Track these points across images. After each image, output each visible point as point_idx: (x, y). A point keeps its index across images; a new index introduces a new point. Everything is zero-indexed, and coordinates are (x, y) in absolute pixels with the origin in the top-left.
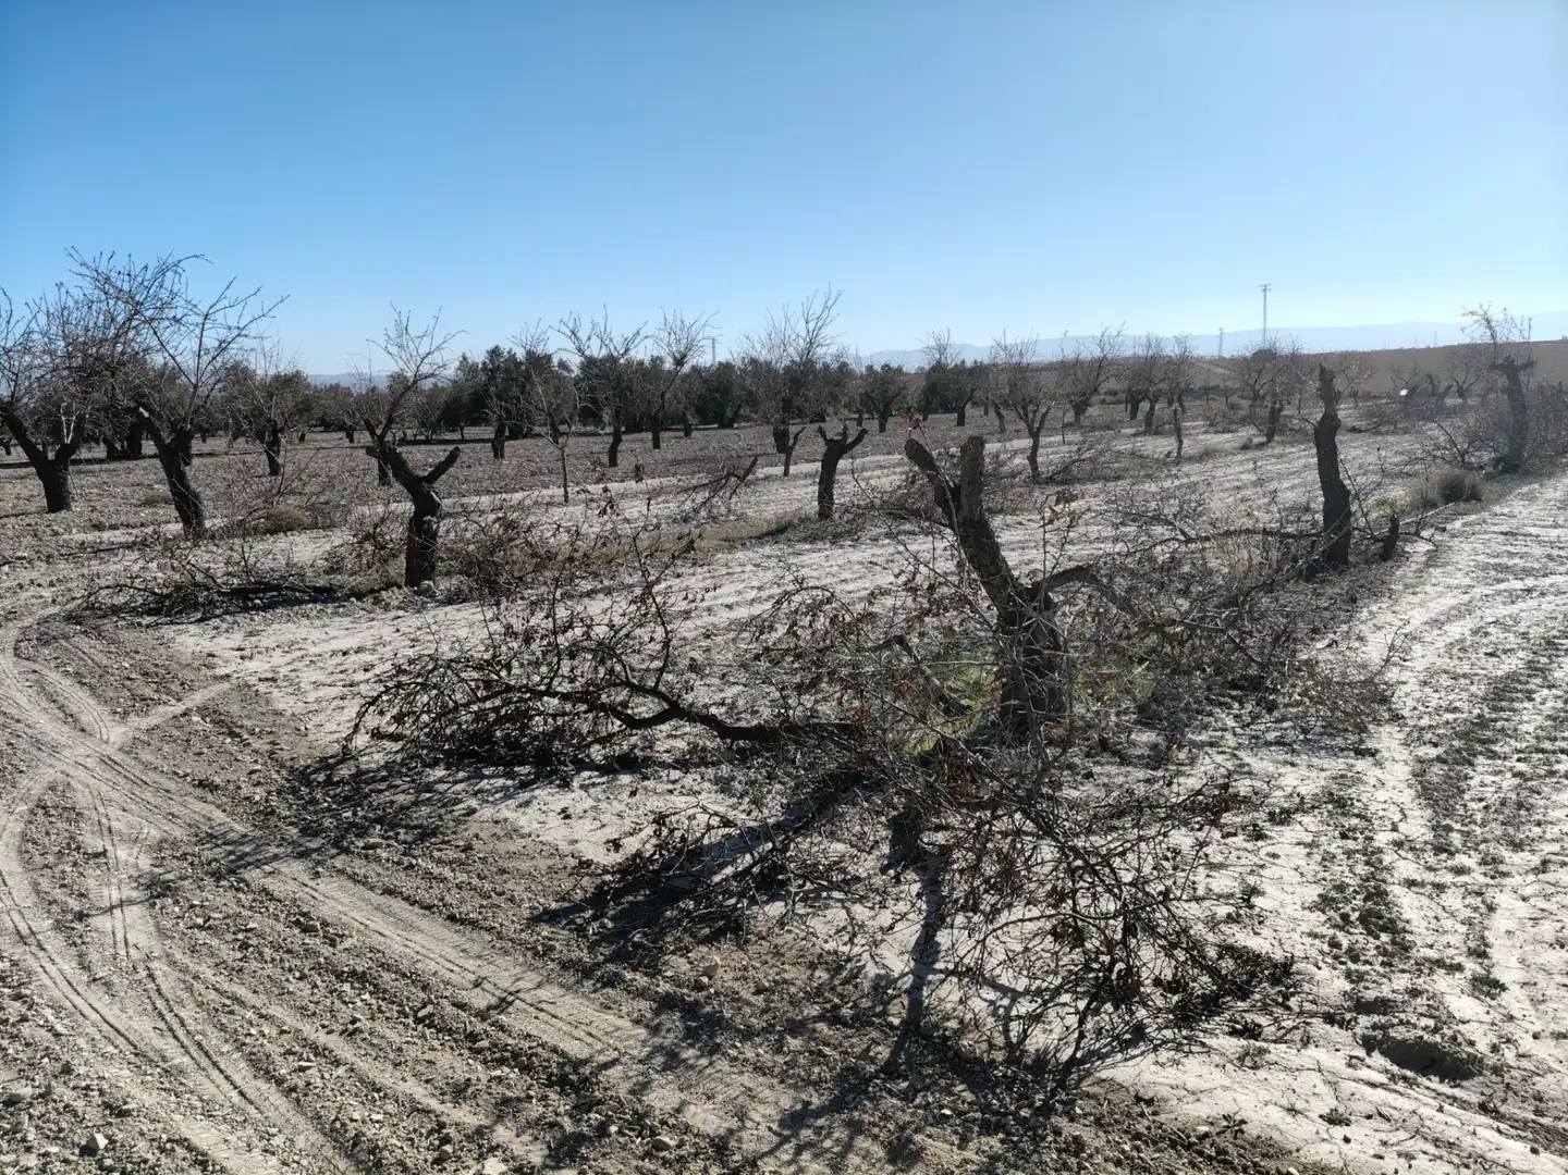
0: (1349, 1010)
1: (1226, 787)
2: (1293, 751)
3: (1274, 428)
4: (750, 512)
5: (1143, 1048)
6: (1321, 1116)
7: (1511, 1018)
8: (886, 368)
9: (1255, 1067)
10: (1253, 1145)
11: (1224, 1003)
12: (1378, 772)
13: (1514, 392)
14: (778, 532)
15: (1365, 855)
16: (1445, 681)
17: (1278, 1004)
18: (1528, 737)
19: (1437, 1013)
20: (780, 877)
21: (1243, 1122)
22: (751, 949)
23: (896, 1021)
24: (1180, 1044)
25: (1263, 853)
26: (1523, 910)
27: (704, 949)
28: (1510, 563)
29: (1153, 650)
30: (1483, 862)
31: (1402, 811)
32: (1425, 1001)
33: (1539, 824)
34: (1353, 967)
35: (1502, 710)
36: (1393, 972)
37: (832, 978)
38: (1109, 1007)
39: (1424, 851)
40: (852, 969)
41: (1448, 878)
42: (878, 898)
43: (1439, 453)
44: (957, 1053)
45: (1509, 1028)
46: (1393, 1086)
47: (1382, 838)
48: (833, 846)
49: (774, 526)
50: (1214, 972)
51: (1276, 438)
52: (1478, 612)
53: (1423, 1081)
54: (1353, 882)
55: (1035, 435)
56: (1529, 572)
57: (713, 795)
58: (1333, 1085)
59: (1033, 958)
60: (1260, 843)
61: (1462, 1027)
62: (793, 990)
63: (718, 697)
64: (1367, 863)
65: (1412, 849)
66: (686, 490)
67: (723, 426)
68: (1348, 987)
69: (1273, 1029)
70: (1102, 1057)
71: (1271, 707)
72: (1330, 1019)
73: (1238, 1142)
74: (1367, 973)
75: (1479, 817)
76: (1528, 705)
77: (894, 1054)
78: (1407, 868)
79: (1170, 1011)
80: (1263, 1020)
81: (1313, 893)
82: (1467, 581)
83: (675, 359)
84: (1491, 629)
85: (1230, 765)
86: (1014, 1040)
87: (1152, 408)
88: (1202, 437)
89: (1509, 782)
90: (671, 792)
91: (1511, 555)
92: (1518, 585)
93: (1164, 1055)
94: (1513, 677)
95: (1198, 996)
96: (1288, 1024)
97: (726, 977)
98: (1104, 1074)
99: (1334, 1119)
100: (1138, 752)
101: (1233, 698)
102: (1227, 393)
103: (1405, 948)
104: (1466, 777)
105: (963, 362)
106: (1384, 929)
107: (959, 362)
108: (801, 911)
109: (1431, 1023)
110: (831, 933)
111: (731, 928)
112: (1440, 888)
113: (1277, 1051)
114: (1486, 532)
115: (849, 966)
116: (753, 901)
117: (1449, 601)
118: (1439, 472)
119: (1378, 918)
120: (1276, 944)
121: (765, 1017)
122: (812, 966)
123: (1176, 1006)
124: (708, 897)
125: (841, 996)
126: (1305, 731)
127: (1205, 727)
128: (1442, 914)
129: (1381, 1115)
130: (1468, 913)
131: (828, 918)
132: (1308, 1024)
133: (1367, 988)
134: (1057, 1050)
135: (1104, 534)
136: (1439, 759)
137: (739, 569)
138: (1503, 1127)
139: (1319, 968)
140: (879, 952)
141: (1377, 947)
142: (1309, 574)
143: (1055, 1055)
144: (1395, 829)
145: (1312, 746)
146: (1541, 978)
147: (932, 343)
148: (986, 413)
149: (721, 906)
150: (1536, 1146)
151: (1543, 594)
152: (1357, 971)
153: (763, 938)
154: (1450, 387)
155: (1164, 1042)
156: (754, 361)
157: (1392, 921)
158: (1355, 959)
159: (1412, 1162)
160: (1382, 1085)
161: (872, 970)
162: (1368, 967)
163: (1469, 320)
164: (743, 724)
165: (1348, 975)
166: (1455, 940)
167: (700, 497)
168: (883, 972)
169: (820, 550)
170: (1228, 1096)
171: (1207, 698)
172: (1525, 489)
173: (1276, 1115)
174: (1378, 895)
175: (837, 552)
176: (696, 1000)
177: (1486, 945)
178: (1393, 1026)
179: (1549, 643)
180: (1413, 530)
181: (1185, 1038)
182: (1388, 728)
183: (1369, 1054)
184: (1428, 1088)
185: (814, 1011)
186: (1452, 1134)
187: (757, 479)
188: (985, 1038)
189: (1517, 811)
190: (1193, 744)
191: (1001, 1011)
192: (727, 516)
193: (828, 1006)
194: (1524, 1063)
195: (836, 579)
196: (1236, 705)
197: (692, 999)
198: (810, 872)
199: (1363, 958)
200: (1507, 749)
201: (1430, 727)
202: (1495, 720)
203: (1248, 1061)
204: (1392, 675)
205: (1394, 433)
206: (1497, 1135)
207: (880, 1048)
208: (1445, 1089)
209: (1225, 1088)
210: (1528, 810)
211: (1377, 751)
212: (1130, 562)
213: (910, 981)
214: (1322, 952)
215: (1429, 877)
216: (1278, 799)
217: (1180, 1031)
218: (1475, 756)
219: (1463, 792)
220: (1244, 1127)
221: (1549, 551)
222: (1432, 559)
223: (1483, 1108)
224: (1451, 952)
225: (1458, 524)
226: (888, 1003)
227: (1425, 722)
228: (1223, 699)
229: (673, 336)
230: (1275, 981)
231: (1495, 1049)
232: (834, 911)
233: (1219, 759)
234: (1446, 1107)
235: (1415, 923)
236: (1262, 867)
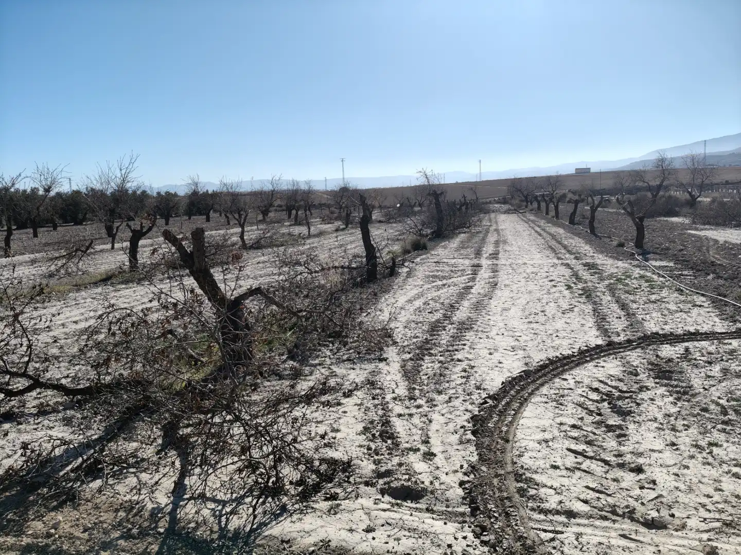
0: (375, 478)
1: (324, 384)
2: (354, 362)
3: (348, 222)
4: (91, 270)
5: (285, 517)
6: (363, 530)
7: (438, 468)
8: (168, 193)
9: (335, 513)
10: (334, 551)
11: (322, 486)
12: (387, 368)
13: (438, 205)
14: (106, 279)
15: (382, 405)
16: (413, 325)
17: (345, 481)
18: (444, 346)
19: (409, 472)
20: (99, 466)
21: (330, 541)
22: (82, 508)
23: (162, 530)
24: (302, 510)
25: (340, 412)
26: (442, 420)
27: (53, 514)
28: (438, 274)
29: (295, 324)
30: (427, 402)
31: (396, 384)
32: (405, 468)
33: (448, 382)
34: (376, 457)
35: (434, 335)
36: (392, 457)
37: (127, 515)
38: (270, 499)
39: (405, 400)
40: (139, 508)
41: (414, 411)
42: (155, 468)
43: (411, 230)
44: (194, 540)
45: (437, 472)
46: (393, 509)
47: (389, 397)
48: (131, 444)
49: (104, 277)
50: (317, 472)
51: (350, 226)
52: (426, 296)
53: (405, 504)
54: (376, 418)
55: (242, 226)
56: (444, 278)
57: (62, 428)
58: (368, 514)
59: (234, 483)
60: (339, 407)
61: (419, 476)
62: (105, 525)
63: (65, 374)
64: (383, 409)
65: (400, 400)
66: (51, 259)
67: (77, 224)
68: (374, 467)
69: (343, 494)
70: (266, 525)
71: (345, 344)
72: (367, 484)
73: (328, 551)
74: (382, 459)
75: (426, 382)
76: (444, 332)
77: (161, 548)
78: (398, 409)
79: (298, 495)
80: (338, 491)
81: (360, 427)
82: (422, 283)
83: (45, 189)
84: (431, 302)
85: (327, 373)
86: (223, 526)
87: (297, 213)
88: (319, 226)
89: (437, 365)
90: (35, 429)
91: (438, 271)
92: (440, 283)
93: (295, 517)
94: (438, 321)
95: (311, 486)
96: (349, 490)
97: (65, 527)
98: (266, 533)
99: (369, 530)
100: (287, 372)
101: (329, 342)
102: (329, 206)
103: (397, 445)
104: (421, 366)
105: (207, 191)
106: (389, 438)
107: (205, 191)
108: (111, 483)
109: (407, 477)
110: (128, 491)
111: (71, 498)
112: (411, 415)
113: (345, 504)
114: (429, 262)
115: (137, 506)
116: (83, 482)
117: (415, 292)
118: (411, 238)
119: (388, 434)
120: (345, 453)
121: (89, 544)
122: (117, 511)
123: (301, 492)
124: (55, 484)
125: (133, 523)
126: (359, 353)
127: (318, 357)
128: (412, 427)
129: (388, 523)
130: (421, 425)
131: (126, 483)
132: (357, 488)
133: (382, 466)
134: (245, 526)
135: (274, 272)
136: (411, 359)
137: (83, 301)
138: (434, 516)
139: (363, 461)
140: (154, 495)
141: (387, 446)
142: (361, 285)
143: (243, 529)
144: (393, 392)
145: (361, 360)
146: (449, 448)
147: (190, 182)
148: (221, 215)
149: (64, 488)
150: (446, 521)
151: (449, 286)
152: (378, 459)
153: (89, 501)
154: (416, 203)
155: (295, 511)
156: (92, 190)
157: (392, 434)
158: (377, 454)
159: (400, 542)
160: (388, 510)
161: (150, 506)
162: (382, 457)
163: (419, 175)
164: (81, 386)
165: (374, 462)
166: (417, 438)
167: (60, 263)
168: (156, 506)
169: (130, 288)
170: (323, 530)
171: (319, 343)
172: (443, 244)
173: (344, 534)
174: (386, 423)
175: (140, 288)
176: (46, 544)
177: (429, 438)
178: (392, 481)
179: (451, 306)
180: (401, 263)
181: (304, 507)
182: (391, 348)
183: (383, 497)
184: (406, 506)
185: (117, 534)
186: (415, 525)
187: (96, 252)
188: (209, 528)
189: (440, 377)
190: (312, 365)
191: (218, 512)
192: (77, 272)
193: (125, 530)
194: (443, 487)
195: (139, 303)
196: (331, 345)
197: (44, 543)
198: (118, 461)
199: (380, 453)
200: (436, 352)
201: (408, 345)
202: (432, 340)
203: (332, 512)
204: (392, 325)
205: (395, 223)
206: (432, 520)
207: (153, 546)
208: (413, 505)
209: (322, 527)
210: (444, 376)
211: (387, 358)
212: (287, 284)
213: (171, 507)
214: (364, 453)
215: (407, 411)
216: (347, 386)
217: (302, 504)
218: (424, 356)
219: (420, 372)
220: (330, 543)
221: (451, 268)
222: (409, 274)
223: (428, 510)
224: (415, 443)
225: (418, 260)
226: (159, 521)
227: (406, 343)
228: (325, 343)
229: (42, 177)
230: (344, 471)
231: (431, 483)
232: (130, 479)
233: (323, 371)
234: (414, 513)
235: (401, 433)
236: (340, 418)
